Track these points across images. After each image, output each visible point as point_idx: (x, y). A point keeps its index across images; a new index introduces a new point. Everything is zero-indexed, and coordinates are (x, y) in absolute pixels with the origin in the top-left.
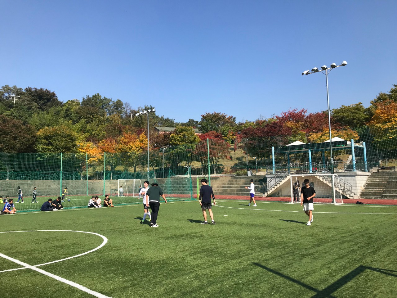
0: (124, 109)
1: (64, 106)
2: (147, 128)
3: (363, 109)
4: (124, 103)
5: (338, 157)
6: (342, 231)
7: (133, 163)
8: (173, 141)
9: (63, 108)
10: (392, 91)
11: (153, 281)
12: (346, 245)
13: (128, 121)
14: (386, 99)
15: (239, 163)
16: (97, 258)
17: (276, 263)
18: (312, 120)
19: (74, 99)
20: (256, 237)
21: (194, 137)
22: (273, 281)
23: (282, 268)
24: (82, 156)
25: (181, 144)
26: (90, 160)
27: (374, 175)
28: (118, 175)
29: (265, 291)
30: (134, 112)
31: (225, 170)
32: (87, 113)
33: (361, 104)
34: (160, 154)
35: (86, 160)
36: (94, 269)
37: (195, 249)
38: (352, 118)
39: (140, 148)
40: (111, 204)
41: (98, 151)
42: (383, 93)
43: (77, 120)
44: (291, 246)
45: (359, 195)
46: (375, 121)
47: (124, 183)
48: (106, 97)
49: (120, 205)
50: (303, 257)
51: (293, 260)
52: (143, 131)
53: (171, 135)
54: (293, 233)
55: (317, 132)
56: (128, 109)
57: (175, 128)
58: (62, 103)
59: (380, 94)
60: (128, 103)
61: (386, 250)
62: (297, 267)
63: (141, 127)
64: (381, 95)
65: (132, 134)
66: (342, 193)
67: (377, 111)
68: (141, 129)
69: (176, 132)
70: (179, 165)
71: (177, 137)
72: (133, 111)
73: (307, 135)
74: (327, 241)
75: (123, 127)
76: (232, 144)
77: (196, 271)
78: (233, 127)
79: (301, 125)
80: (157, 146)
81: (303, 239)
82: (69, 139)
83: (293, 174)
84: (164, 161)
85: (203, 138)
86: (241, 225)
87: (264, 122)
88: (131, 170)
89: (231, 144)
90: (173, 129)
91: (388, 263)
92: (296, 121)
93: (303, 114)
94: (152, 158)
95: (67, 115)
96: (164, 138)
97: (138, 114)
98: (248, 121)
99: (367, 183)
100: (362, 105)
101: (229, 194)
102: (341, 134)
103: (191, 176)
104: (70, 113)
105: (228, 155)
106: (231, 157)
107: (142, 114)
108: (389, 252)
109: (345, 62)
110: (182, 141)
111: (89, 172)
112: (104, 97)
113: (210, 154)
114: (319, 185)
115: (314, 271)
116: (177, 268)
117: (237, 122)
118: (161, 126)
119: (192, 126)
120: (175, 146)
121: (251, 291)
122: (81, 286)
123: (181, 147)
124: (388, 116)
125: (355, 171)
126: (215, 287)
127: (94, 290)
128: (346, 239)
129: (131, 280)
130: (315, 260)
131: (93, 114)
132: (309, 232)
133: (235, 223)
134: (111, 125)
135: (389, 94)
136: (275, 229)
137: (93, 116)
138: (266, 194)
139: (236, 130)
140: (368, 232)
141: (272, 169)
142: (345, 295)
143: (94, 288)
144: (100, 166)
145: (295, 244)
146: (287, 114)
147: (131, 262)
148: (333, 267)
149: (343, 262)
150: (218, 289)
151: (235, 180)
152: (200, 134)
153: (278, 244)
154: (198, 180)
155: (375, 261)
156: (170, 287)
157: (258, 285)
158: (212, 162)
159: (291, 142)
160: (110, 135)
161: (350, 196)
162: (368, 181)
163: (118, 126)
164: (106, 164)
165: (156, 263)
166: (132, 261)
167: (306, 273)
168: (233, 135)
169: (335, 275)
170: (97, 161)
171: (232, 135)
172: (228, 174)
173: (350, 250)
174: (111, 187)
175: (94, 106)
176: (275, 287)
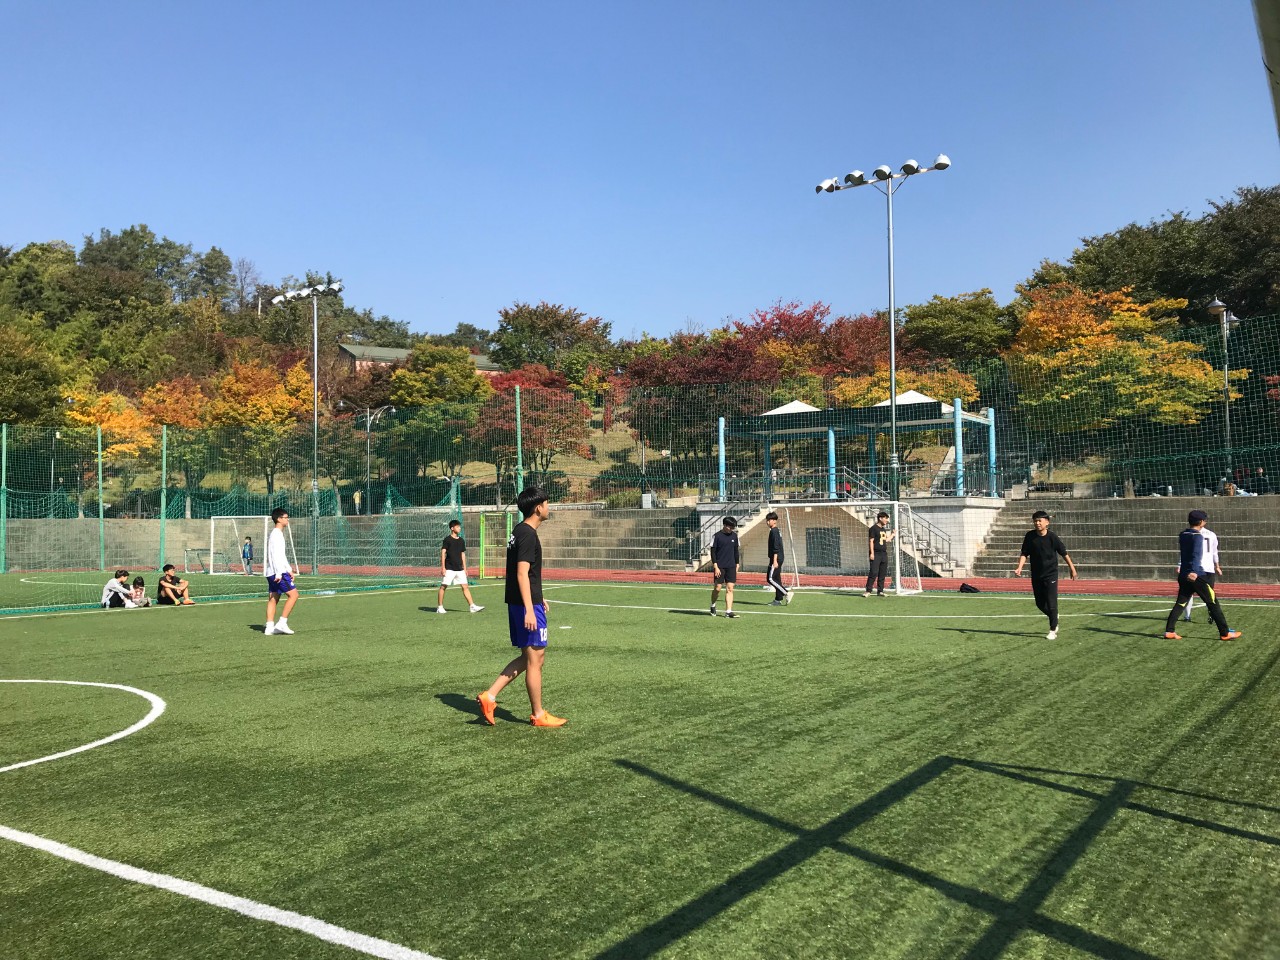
0: (234, 281)
1: (15, 262)
2: (312, 350)
3: (994, 309)
4: (233, 260)
5: (916, 453)
6: (910, 665)
7: (265, 464)
8: (400, 392)
9: (10, 268)
10: (1077, 259)
11: (314, 822)
12: (914, 703)
13: (247, 322)
14: (1059, 280)
15: (614, 468)
16: (124, 761)
17: (707, 758)
18: (845, 339)
19: (55, 240)
20: (654, 687)
21: (473, 381)
22: (691, 807)
23: (722, 770)
24: (80, 436)
25: (432, 403)
26: (109, 450)
27: (1013, 508)
28: (208, 504)
29: (666, 835)
30: (267, 293)
31: (572, 489)
32: (101, 290)
33: (990, 293)
34: (359, 435)
35: (97, 450)
36: (113, 795)
37: (457, 724)
38: (962, 336)
39: (286, 414)
40: (182, 595)
41: (140, 421)
42: (1051, 262)
43: (63, 313)
44: (755, 710)
45: (969, 568)
46: (1023, 345)
47: (231, 528)
48: (170, 239)
49: (216, 599)
50: (789, 737)
51: (757, 747)
52: (300, 359)
53: (394, 372)
54: (767, 672)
55: (856, 375)
56: (248, 281)
57: (410, 352)
58: (7, 253)
59: (1044, 264)
60: (247, 260)
61: (1023, 714)
62: (766, 767)
63: (294, 345)
64: (1047, 267)
65: (260, 366)
66: (921, 561)
67: (1032, 316)
68: (294, 350)
69: (415, 365)
70: (421, 474)
71: (416, 380)
72: (266, 288)
73: (826, 385)
74: (862, 693)
75: (230, 342)
76: (597, 409)
77: (455, 787)
78: (601, 352)
79: (809, 351)
80: (347, 410)
81: (794, 688)
82: (35, 378)
83: (778, 502)
84: (368, 459)
85: (504, 385)
86: (611, 653)
87: (698, 342)
88: (257, 486)
89: (592, 409)
90: (402, 354)
91: (1024, 746)
92: (796, 339)
93: (818, 318)
94: (331, 448)
95: (27, 295)
96: (373, 381)
97: (281, 298)
98: (649, 337)
99: (993, 532)
100: (991, 295)
101: (581, 563)
102: (928, 383)
103: (463, 510)
104: (35, 288)
105: (585, 442)
106: (593, 450)
107: (293, 297)
108: (1032, 718)
109: (944, 159)
110: (432, 394)
111: (106, 490)
112: (165, 240)
113: (523, 439)
114: (854, 535)
115: (816, 777)
116: (395, 781)
117: (614, 338)
118: (360, 344)
119: (466, 346)
120: (407, 410)
121: (622, 838)
122: (64, 846)
123: (431, 415)
124: (1061, 332)
125: (961, 493)
126: (510, 831)
127: (110, 857)
128: (916, 688)
129: (238, 822)
130: (821, 746)
131: (122, 293)
132: (814, 670)
133: (592, 650)
134: (188, 335)
135: (1068, 265)
136: (715, 662)
137: (124, 303)
138: (696, 564)
139: (611, 362)
140: (979, 666)
141: (716, 487)
142: (895, 834)
143: (107, 849)
144: (146, 472)
145: (767, 705)
146: (768, 317)
147: (242, 768)
148: (872, 762)
149: (900, 749)
150: (522, 835)
151: (601, 521)
152: (494, 373)
153: (718, 704)
154: (482, 518)
155: (992, 743)
156: (369, 836)
157: (645, 821)
158: (533, 465)
159: (778, 403)
160: (182, 367)
161: (943, 571)
162: (997, 525)
163: (211, 338)
164: (171, 467)
165: (328, 769)
166: (246, 765)
167: (792, 783)
168: (602, 379)
169: (874, 784)
170: (137, 454)
171: (599, 378)
172: (580, 504)
173: (923, 715)
174: (185, 544)
175: (129, 268)
176: (696, 823)
